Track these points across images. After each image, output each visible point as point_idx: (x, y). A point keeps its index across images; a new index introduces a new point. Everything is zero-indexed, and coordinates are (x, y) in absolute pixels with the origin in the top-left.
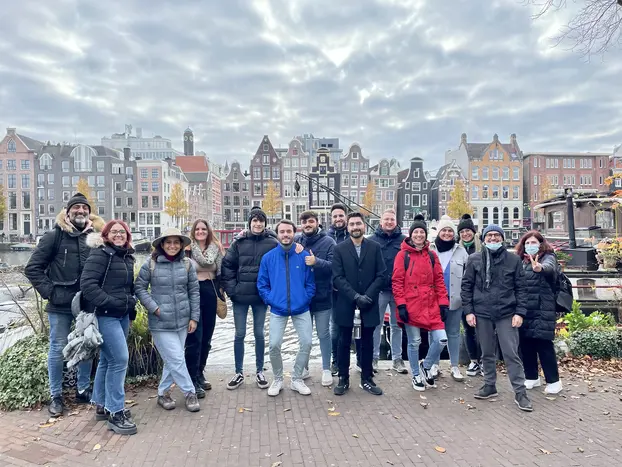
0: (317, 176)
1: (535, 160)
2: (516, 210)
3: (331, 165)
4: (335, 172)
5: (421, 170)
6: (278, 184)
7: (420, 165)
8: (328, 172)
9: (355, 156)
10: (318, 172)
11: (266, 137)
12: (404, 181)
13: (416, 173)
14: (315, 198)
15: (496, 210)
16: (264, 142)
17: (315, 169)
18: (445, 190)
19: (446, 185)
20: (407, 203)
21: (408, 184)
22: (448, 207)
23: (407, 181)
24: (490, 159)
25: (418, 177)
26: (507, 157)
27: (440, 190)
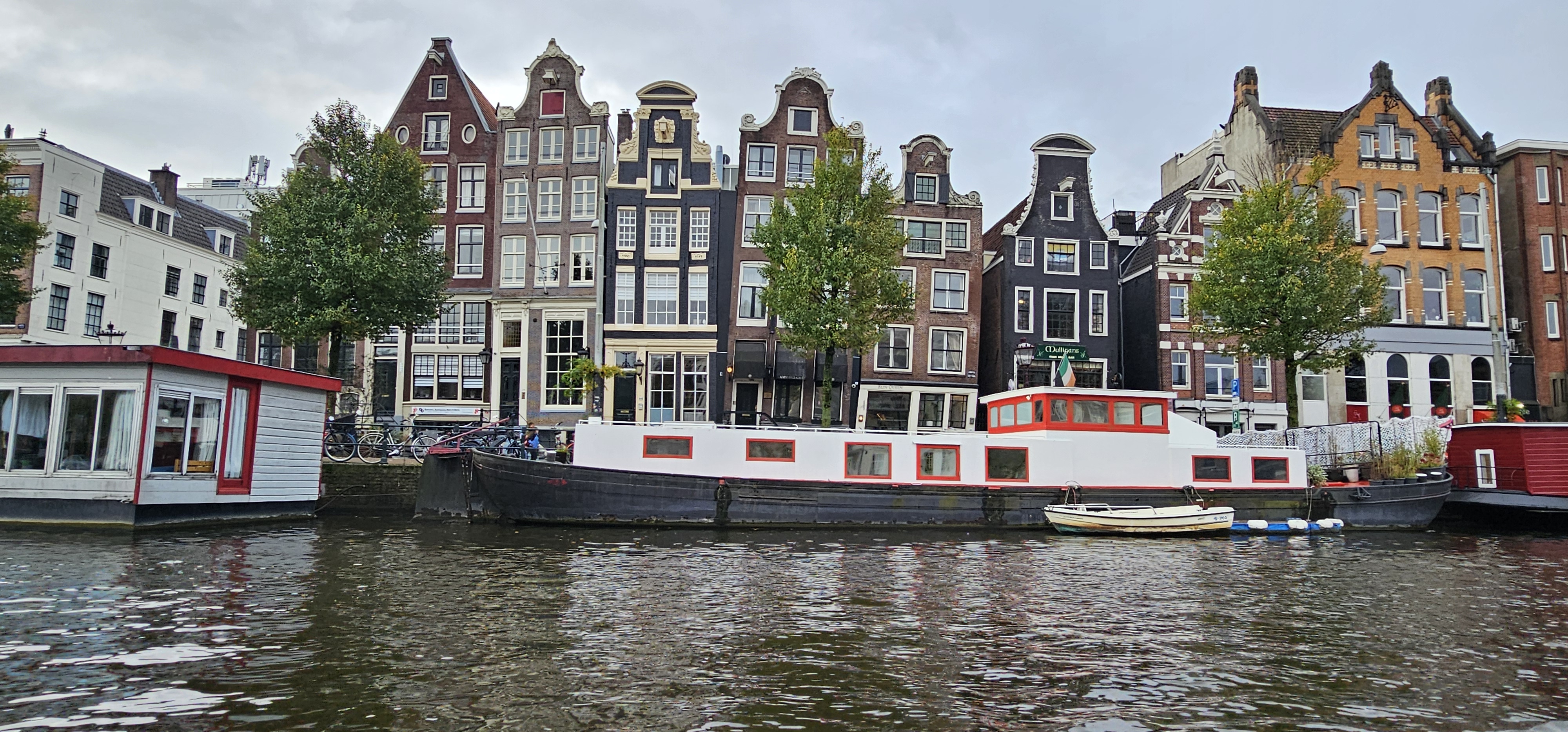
0: (639, 200)
1: (1542, 176)
2: (1480, 368)
3: (695, 157)
4: (715, 184)
5: (1082, 190)
6: (479, 234)
7: (1080, 168)
8: (685, 184)
9: (803, 122)
10: (642, 183)
11: (441, 44)
12: (1009, 229)
13: (1061, 202)
14: (625, 290)
15: (1397, 365)
16: (429, 66)
17: (629, 171)
18: (1181, 277)
19: (1186, 258)
20: (1024, 324)
21: (1025, 247)
22: (1198, 346)
23: (1020, 233)
24: (1361, 160)
25: (1071, 217)
26: (1431, 154)
27: (1162, 275)
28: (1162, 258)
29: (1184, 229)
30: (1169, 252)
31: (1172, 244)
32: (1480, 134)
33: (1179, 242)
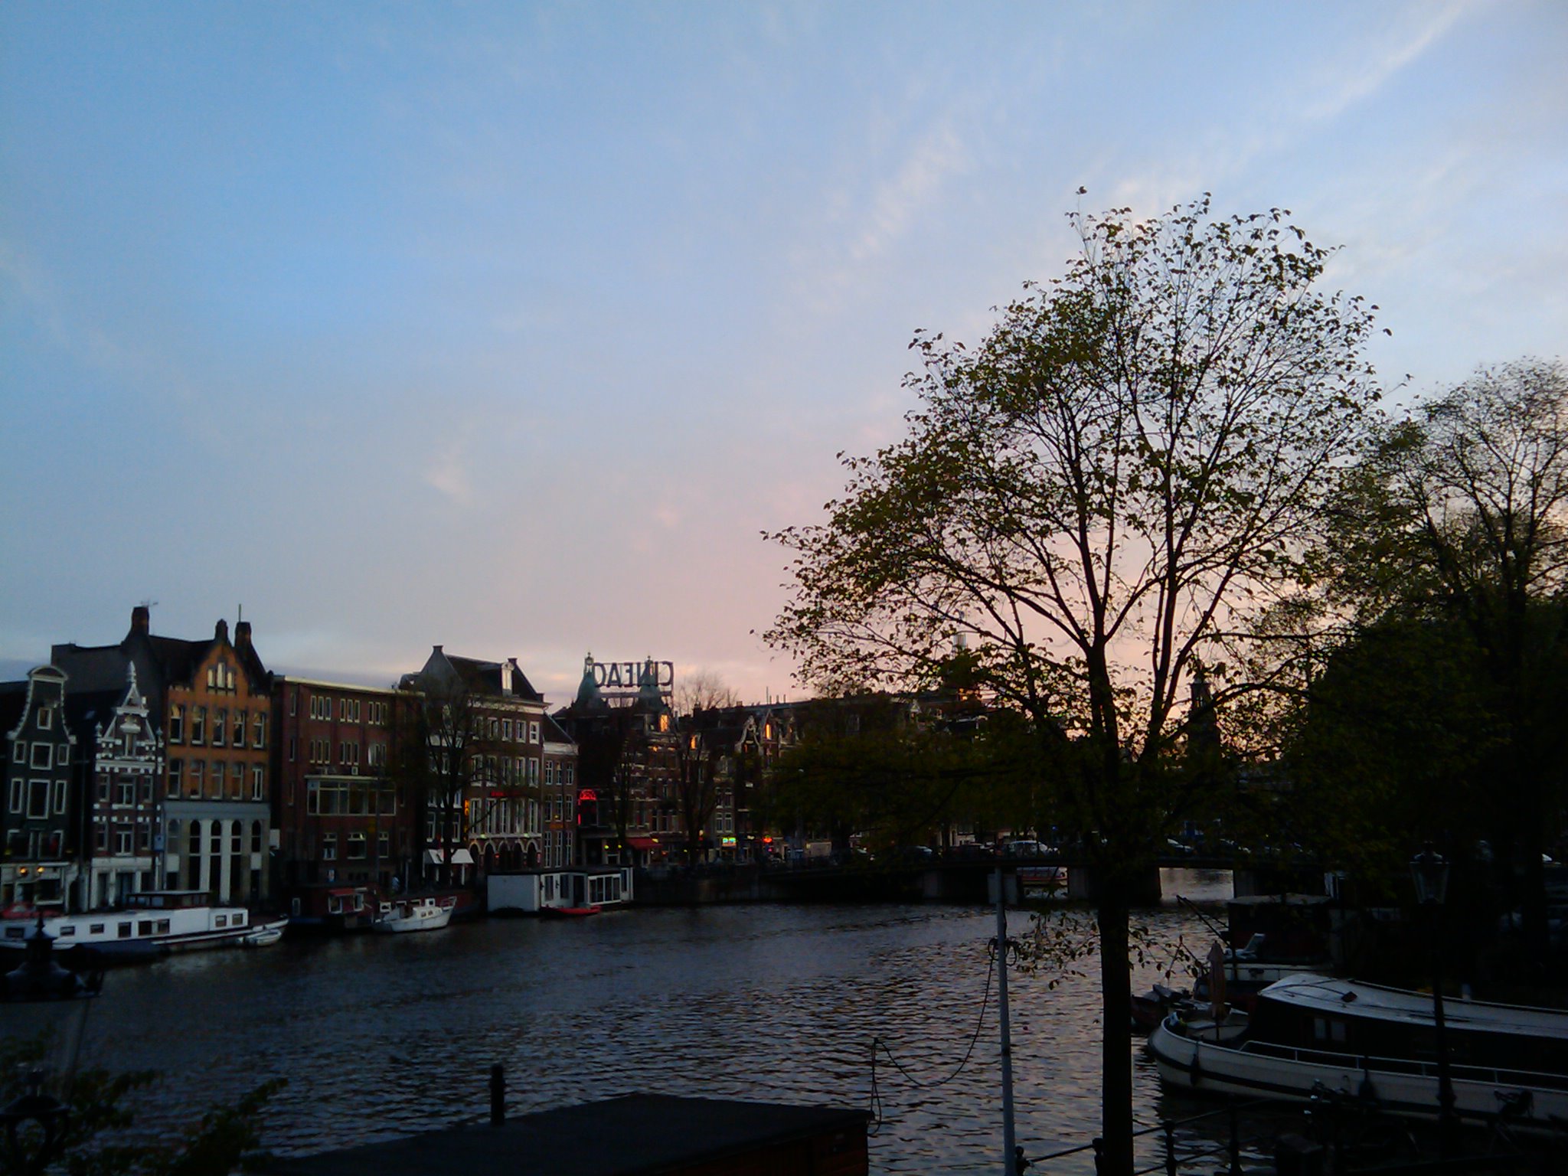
1: (293, 700)
2: (256, 829)
7: (57, 691)
12: (12, 737)
15: (216, 829)
18: (108, 770)
19: (110, 755)
20: (16, 807)
21: (20, 747)
22: (114, 819)
23: (20, 737)
24: (208, 688)
25: (49, 727)
26: (243, 685)
27: (98, 769)
28: (98, 756)
29: (111, 735)
30: (101, 750)
31: (104, 745)
32: (267, 671)
33: (108, 744)
